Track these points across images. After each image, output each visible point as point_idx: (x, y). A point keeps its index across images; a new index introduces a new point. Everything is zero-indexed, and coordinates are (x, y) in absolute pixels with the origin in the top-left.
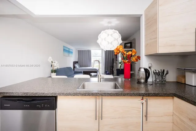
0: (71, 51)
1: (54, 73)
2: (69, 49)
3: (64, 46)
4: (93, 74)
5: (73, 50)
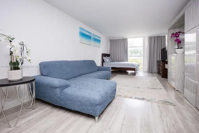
0: (97, 38)
3: (81, 28)
4: (129, 72)
5: (100, 38)
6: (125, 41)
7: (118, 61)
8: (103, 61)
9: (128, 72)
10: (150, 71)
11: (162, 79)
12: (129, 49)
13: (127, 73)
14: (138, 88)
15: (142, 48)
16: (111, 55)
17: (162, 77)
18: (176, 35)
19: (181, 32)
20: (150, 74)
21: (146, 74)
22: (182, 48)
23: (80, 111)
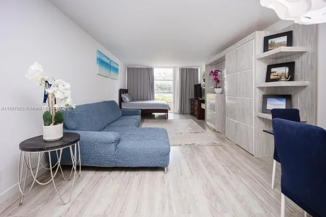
0: (116, 66)
1: (55, 124)
2: (111, 61)
3: (99, 52)
4: (156, 114)
5: (118, 65)
6: (150, 71)
7: (141, 100)
8: (121, 100)
9: (154, 115)
10: (182, 112)
11: (199, 121)
12: (156, 82)
13: (153, 117)
14: (181, 133)
15: (171, 83)
16: (129, 91)
17: (198, 119)
18: (215, 74)
19: (219, 71)
20: (182, 116)
21: (178, 116)
22: (219, 87)
23: (146, 166)
